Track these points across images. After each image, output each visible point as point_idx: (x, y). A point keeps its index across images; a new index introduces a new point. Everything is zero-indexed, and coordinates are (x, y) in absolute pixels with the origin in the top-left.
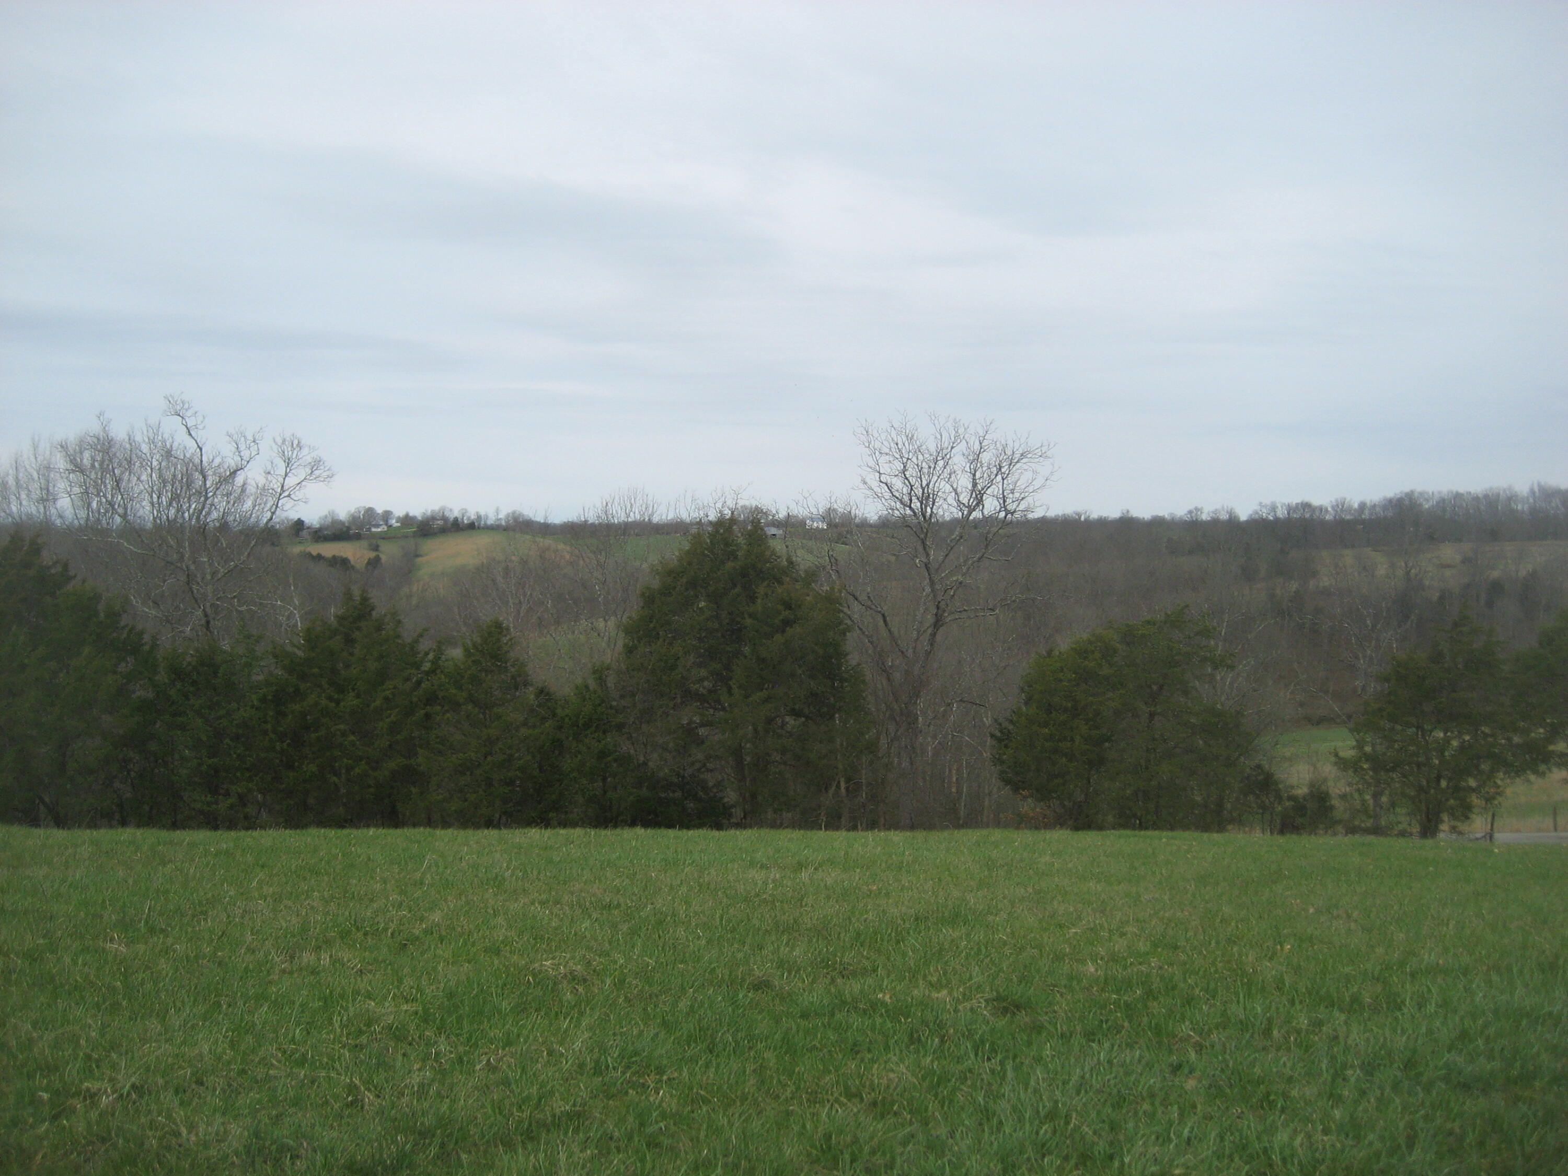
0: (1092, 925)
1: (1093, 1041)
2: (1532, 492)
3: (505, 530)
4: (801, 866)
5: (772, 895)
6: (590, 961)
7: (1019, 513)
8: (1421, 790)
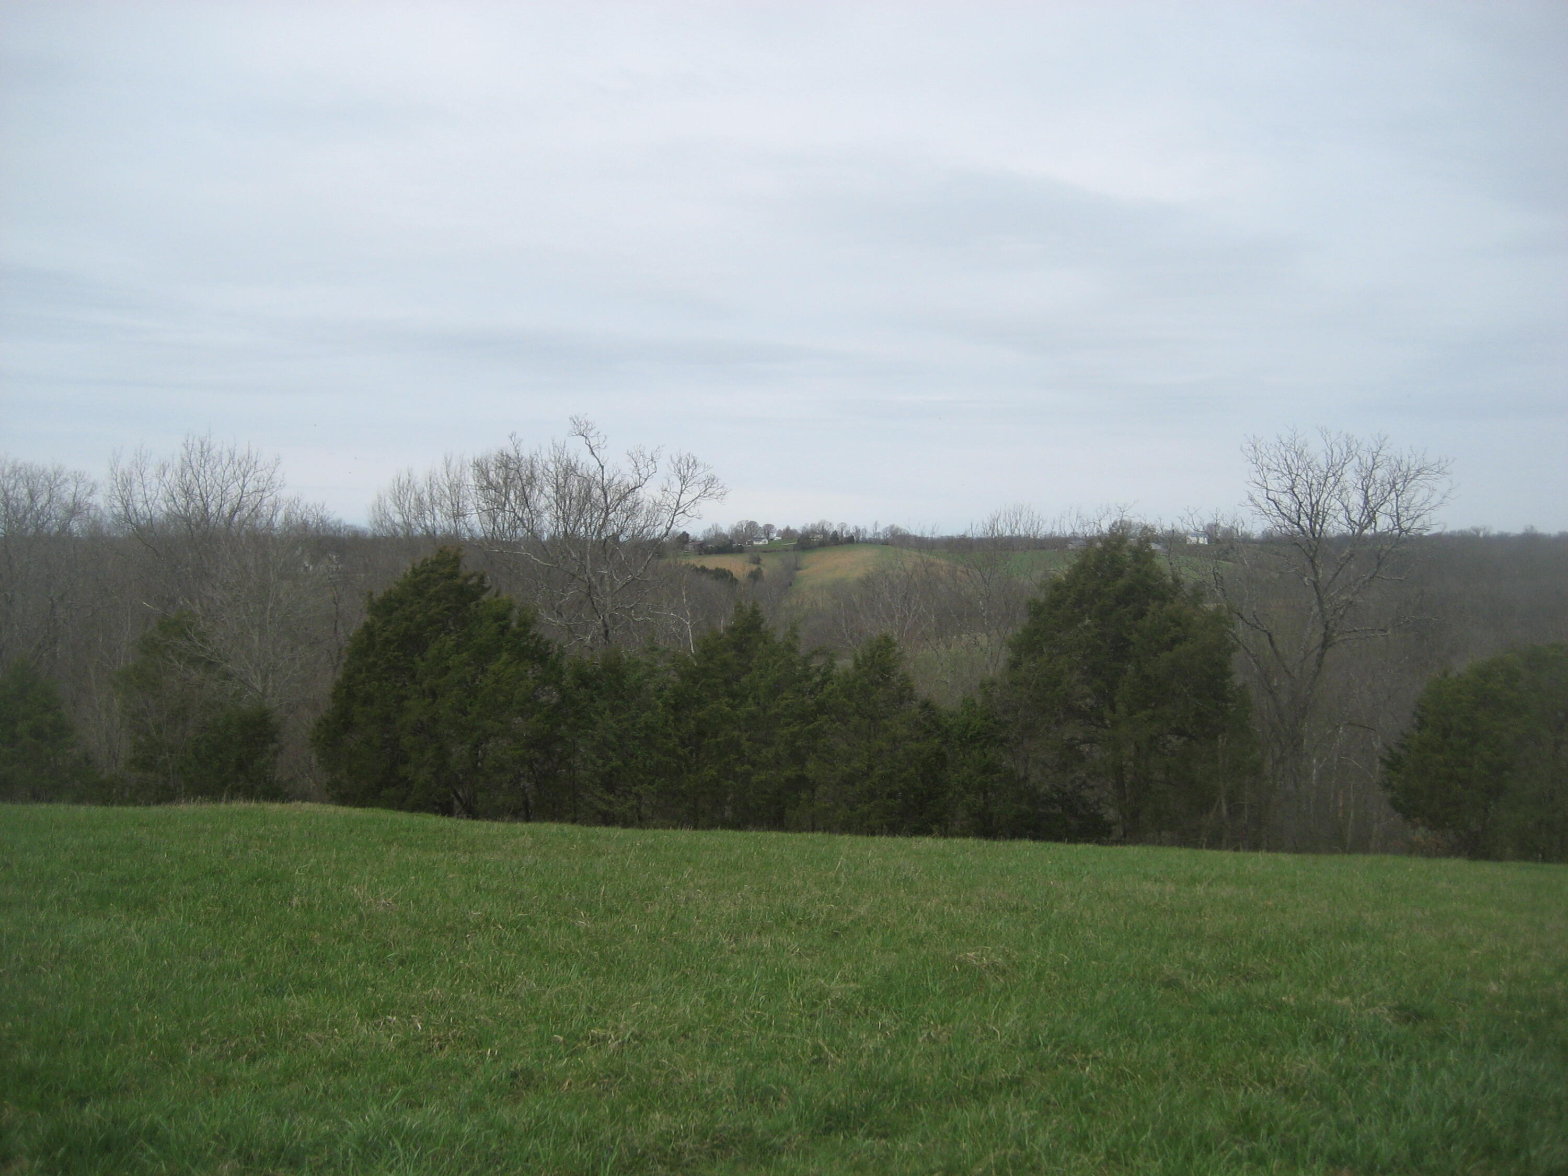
0: (1494, 948)
1: (1497, 1051)
3: (883, 544)
4: (1193, 880)
5: (1170, 905)
6: (1009, 955)
7: (1413, 531)
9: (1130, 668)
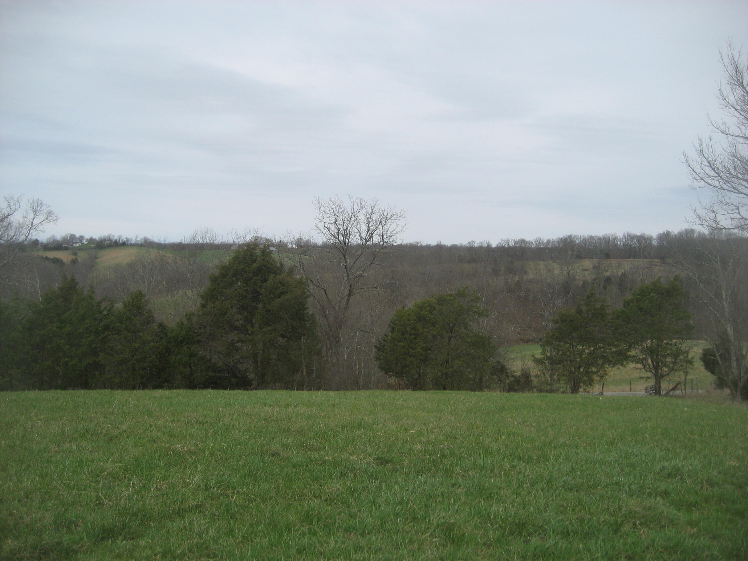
0: (420, 429)
1: (419, 475)
2: (624, 236)
3: (140, 246)
4: (288, 405)
5: (276, 417)
6: (197, 445)
7: (389, 243)
8: (571, 372)
9: (260, 306)
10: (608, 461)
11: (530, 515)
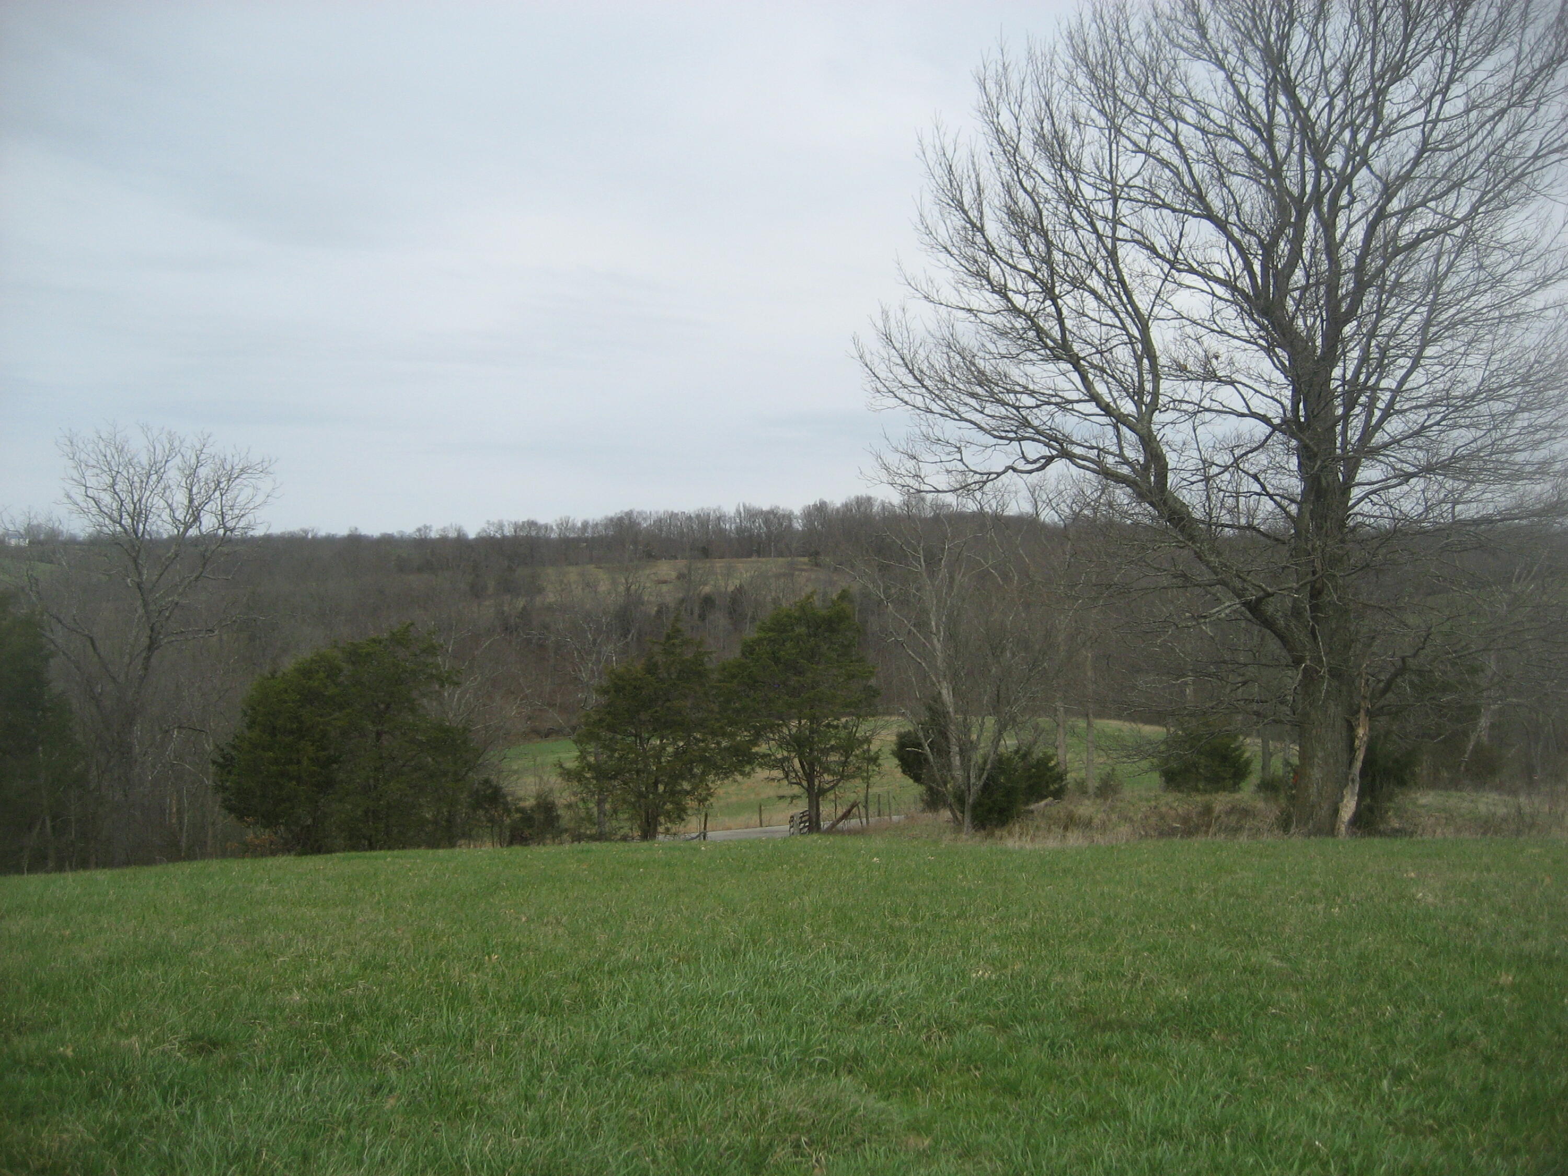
0: (301, 953)
1: (292, 1071)
2: (738, 512)
7: (239, 531)
8: (640, 795)
10: (729, 995)
11: (559, 1153)
